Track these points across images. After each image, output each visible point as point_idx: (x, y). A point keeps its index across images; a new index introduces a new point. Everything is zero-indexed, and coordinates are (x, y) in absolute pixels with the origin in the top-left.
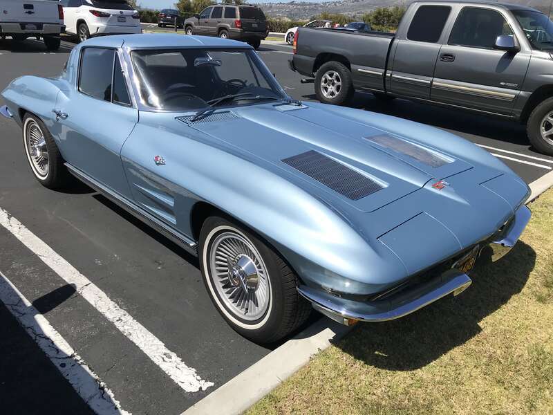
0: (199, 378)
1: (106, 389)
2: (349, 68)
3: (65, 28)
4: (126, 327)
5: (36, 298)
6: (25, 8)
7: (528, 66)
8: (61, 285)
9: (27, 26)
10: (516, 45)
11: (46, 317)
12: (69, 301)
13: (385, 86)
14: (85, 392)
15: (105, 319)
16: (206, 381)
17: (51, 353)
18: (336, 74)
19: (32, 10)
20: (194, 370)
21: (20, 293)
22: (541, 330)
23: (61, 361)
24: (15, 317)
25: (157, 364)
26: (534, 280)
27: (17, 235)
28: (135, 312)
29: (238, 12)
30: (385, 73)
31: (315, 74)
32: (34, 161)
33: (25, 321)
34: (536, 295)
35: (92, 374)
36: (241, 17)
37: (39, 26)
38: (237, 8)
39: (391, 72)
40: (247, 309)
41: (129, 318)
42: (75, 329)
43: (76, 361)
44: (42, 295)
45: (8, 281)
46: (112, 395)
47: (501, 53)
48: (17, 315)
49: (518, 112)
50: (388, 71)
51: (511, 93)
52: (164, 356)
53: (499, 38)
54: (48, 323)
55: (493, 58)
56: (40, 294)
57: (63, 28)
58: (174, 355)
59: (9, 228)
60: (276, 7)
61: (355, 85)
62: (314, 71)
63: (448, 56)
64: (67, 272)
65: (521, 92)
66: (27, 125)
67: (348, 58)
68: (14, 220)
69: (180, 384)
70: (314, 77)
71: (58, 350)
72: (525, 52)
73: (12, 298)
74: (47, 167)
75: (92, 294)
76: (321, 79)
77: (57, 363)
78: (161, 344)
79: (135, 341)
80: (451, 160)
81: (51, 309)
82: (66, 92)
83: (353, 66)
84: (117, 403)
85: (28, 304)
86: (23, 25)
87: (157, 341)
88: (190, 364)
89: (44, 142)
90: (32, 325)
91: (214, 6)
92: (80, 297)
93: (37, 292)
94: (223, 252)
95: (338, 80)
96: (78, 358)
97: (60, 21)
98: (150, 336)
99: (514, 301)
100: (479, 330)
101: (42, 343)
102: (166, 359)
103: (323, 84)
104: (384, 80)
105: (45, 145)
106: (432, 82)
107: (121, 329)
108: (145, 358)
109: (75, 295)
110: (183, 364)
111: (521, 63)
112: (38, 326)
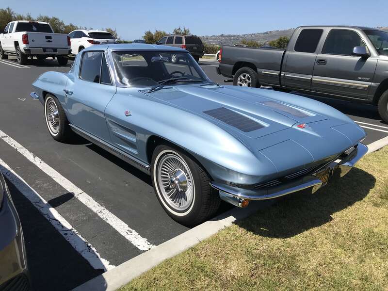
0: (149, 243)
1: (92, 247)
2: (257, 71)
3: (71, 51)
4: (104, 216)
5: (50, 199)
6: (46, 38)
7: (376, 66)
8: (65, 193)
9: (47, 50)
10: (368, 52)
11: (55, 209)
12: (70, 201)
13: (280, 83)
14: (79, 248)
15: (92, 211)
16: (153, 245)
17: (59, 228)
18: (247, 75)
19: (50, 40)
20: (146, 239)
21: (40, 197)
22: (373, 221)
23: (65, 232)
24: (37, 209)
25: (124, 235)
26: (372, 194)
27: (38, 166)
28: (110, 208)
29: (184, 40)
30: (280, 73)
31: (234, 76)
32: (50, 124)
33: (43, 211)
34: (373, 203)
35: (83, 239)
36: (186, 43)
37: (55, 50)
38: (184, 37)
39: (284, 73)
40: (180, 204)
41: (107, 211)
42: (73, 216)
43: (73, 232)
44: (53, 198)
45: (33, 190)
46: (95, 250)
47: (357, 58)
48: (38, 208)
49: (371, 97)
50: (282, 72)
51: (365, 84)
52: (128, 232)
53: (355, 48)
54: (57, 212)
55: (352, 61)
56: (52, 197)
57: (70, 51)
58: (134, 231)
59: (34, 163)
60: (211, 39)
61: (260, 82)
62: (233, 73)
63: (321, 61)
64: (69, 186)
65: (373, 84)
66: (47, 101)
67: (255, 64)
68: (37, 158)
69: (137, 246)
70: (233, 78)
71: (63, 227)
72: (374, 57)
73: (36, 199)
74: (58, 128)
75: (84, 198)
76: (237, 79)
77: (62, 233)
78: (126, 226)
79: (109, 223)
80: (314, 115)
81: (59, 205)
82: (72, 79)
83: (259, 70)
84: (98, 255)
85: (45, 202)
86: (45, 49)
87: (123, 223)
88: (143, 236)
89: (57, 112)
90: (47, 213)
91: (168, 36)
92: (77, 200)
93: (50, 196)
94: (165, 168)
95: (249, 79)
96: (75, 231)
97: (68, 47)
98: (119, 221)
99: (357, 205)
100: (331, 219)
101: (53, 223)
102: (129, 233)
103: (239, 82)
104: (280, 78)
105: (57, 114)
106: (312, 79)
107: (102, 217)
108: (116, 232)
109: (73, 198)
110: (139, 236)
111: (371, 64)
112: (51, 214)
